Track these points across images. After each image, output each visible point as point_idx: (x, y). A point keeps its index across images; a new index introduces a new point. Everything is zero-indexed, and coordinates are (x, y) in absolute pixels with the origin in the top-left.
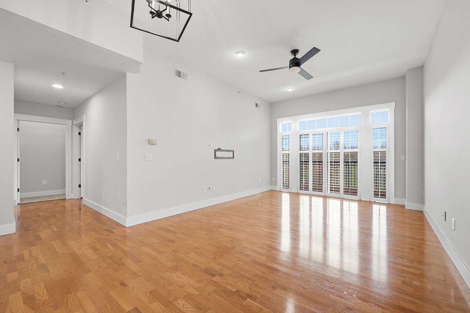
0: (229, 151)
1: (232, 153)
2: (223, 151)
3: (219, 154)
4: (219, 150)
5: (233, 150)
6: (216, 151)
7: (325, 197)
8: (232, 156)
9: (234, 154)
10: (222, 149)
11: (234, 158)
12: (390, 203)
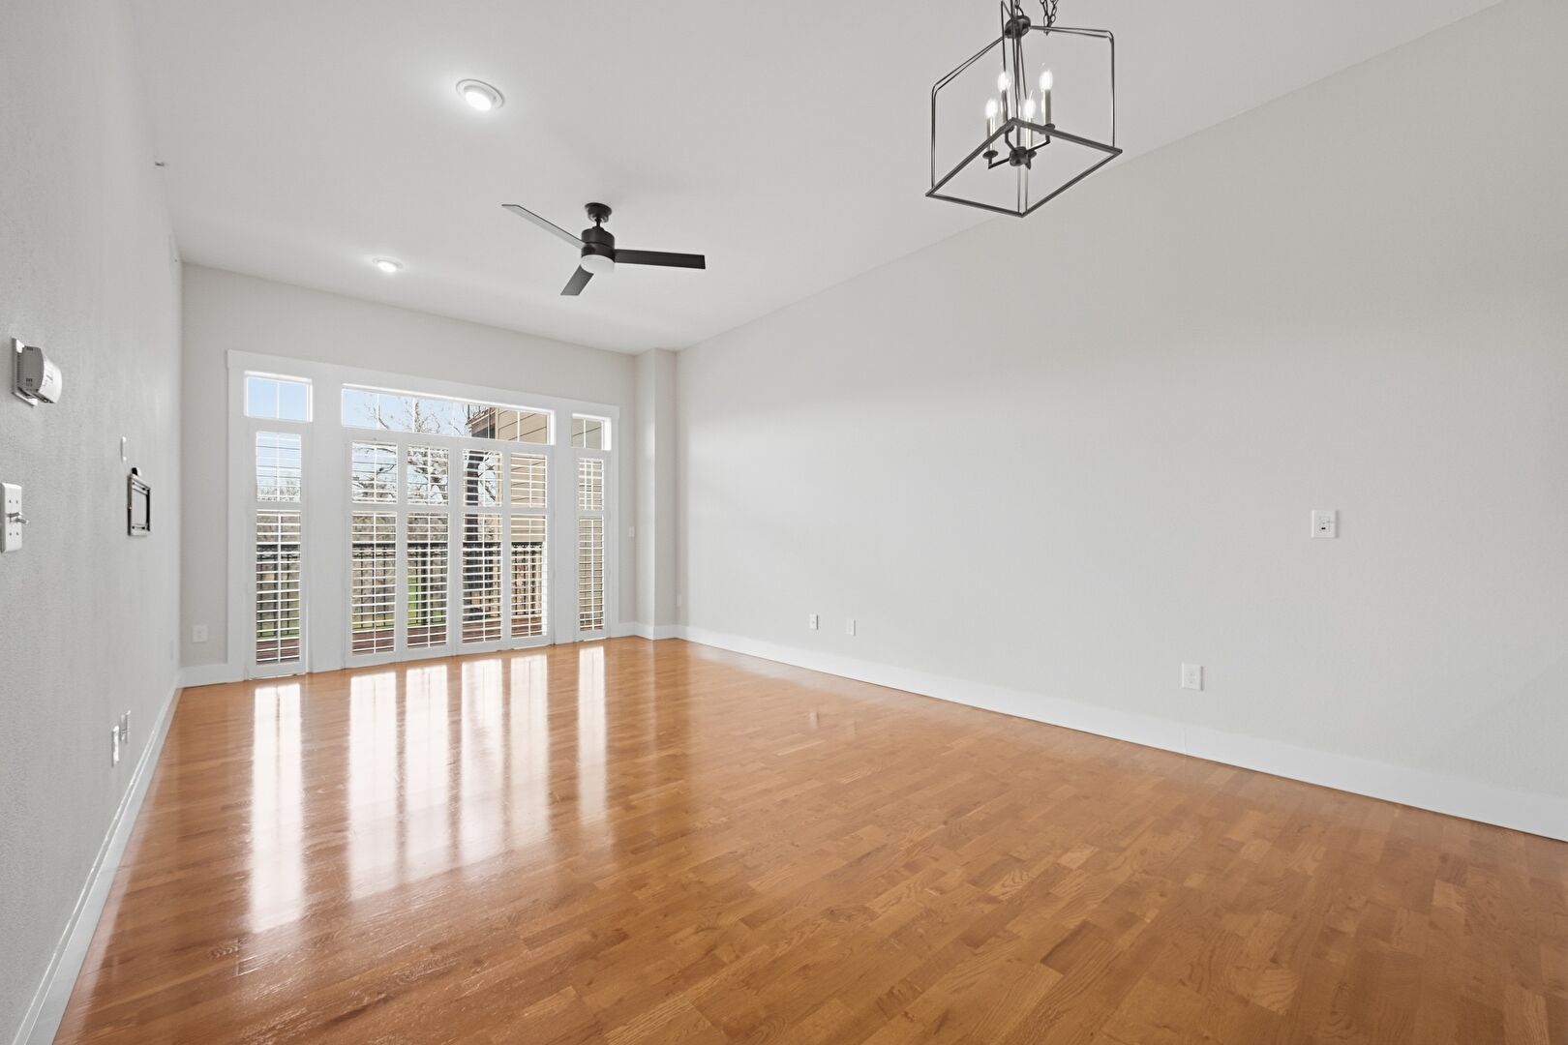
7: (454, 661)
9: (149, 506)
12: (612, 636)
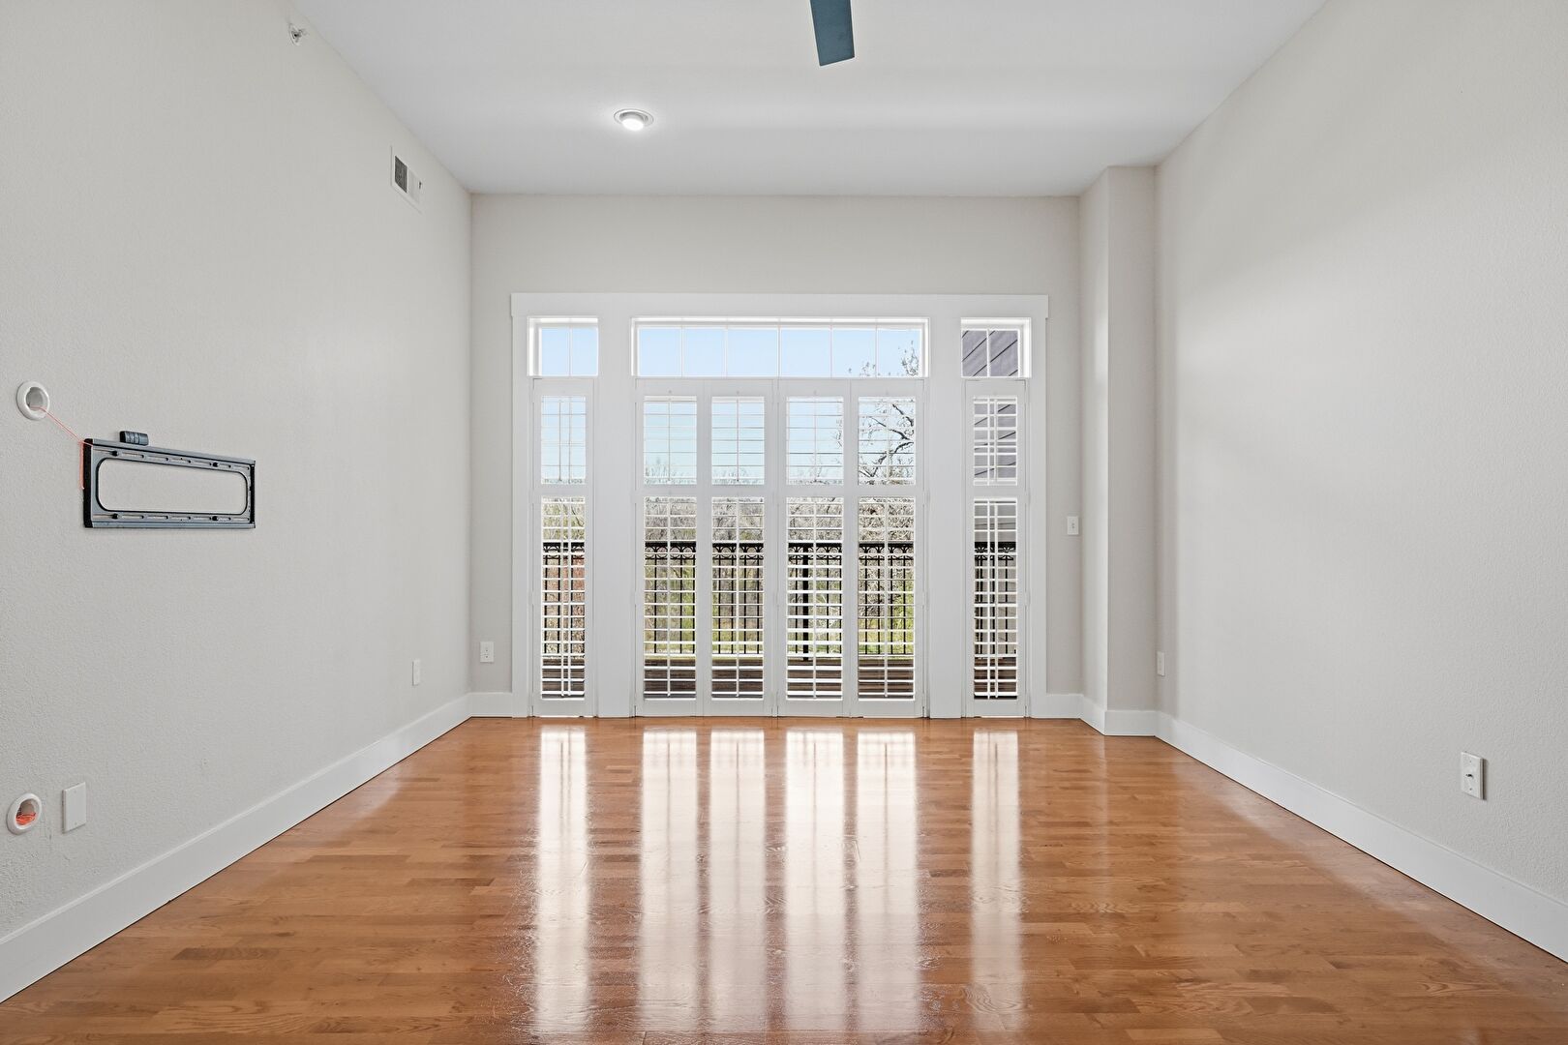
0: (215, 464)
1: (237, 484)
2: (168, 457)
3: (118, 484)
4: (129, 445)
5: (250, 457)
6: (96, 454)
8: (237, 504)
9: (252, 488)
10: (152, 444)
11: (252, 519)
12: (1034, 716)
